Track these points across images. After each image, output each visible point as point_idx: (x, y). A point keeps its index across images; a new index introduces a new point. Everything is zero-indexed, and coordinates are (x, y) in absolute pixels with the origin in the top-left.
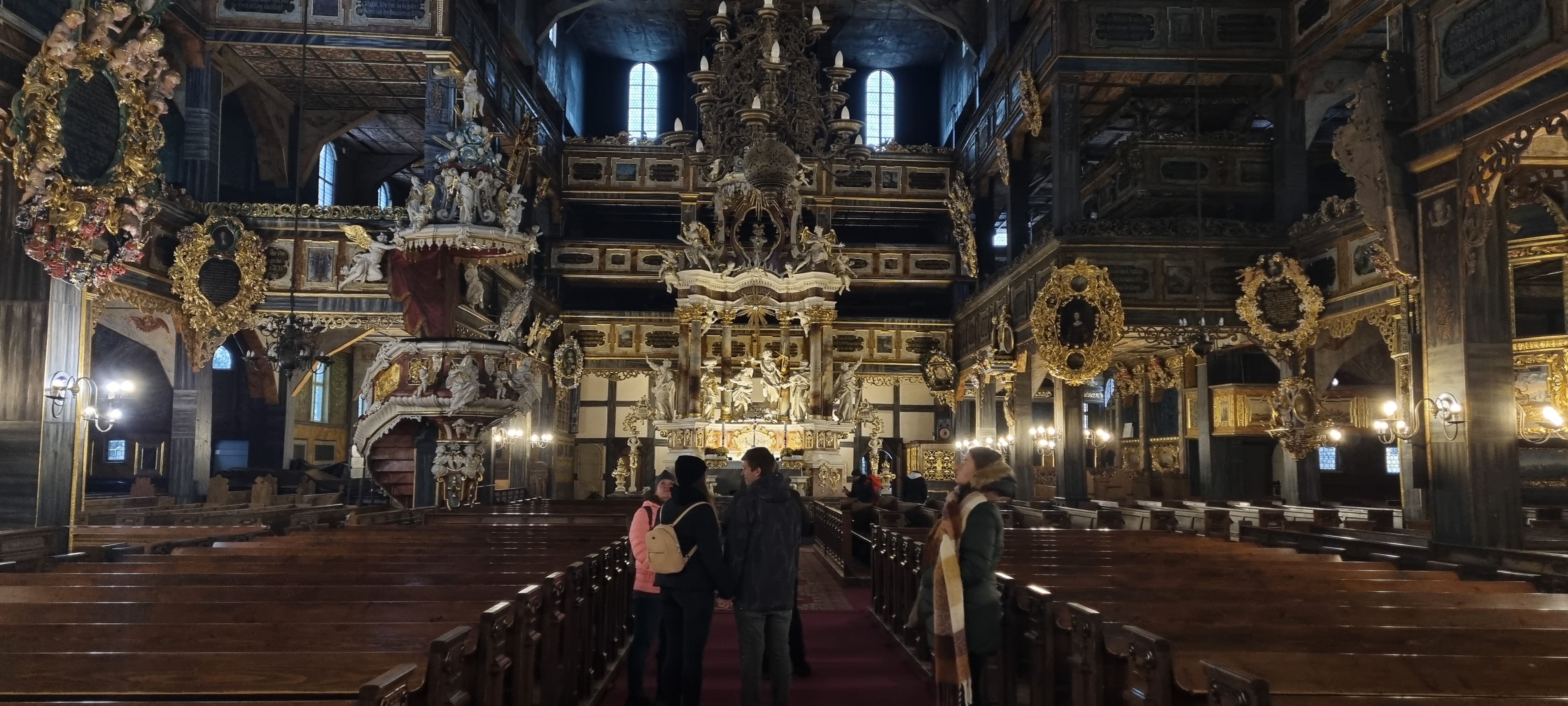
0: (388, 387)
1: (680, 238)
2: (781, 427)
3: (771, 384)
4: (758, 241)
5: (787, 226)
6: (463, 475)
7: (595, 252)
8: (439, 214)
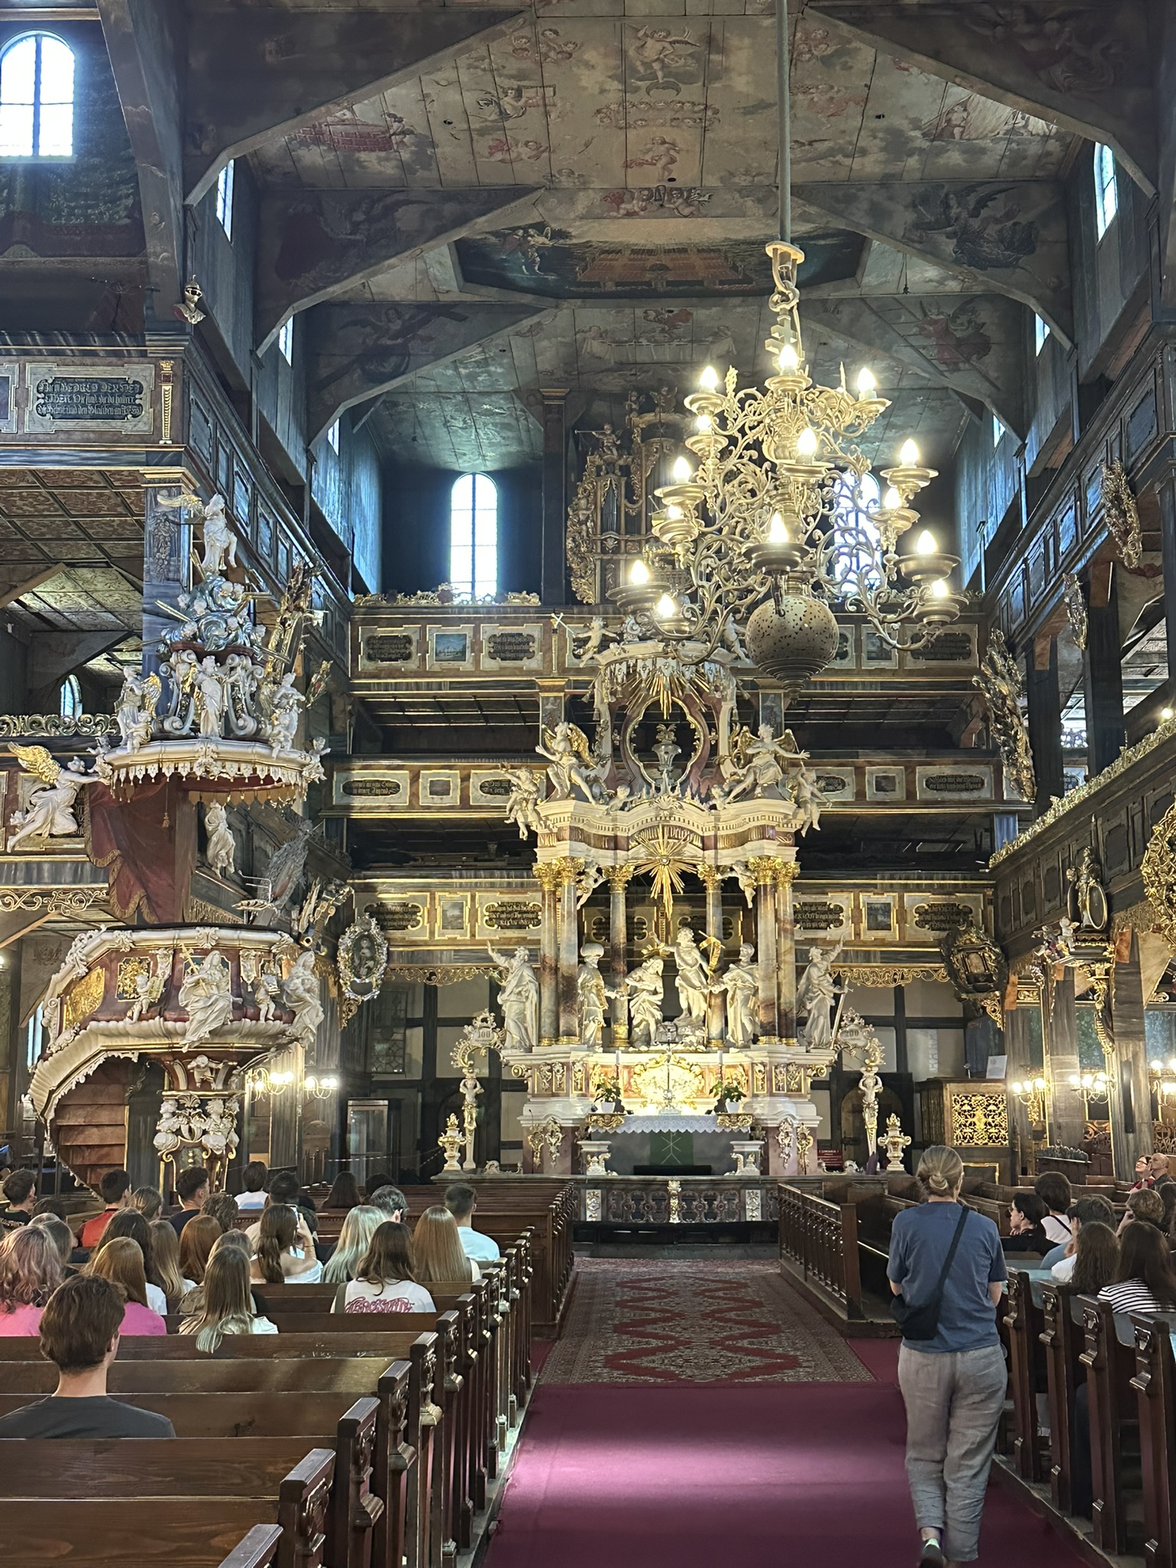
0: (85, 1006)
1: (539, 750)
2: (712, 1059)
3: (694, 987)
4: (666, 752)
5: (712, 726)
6: (204, 1149)
7: (401, 777)
8: (167, 726)
